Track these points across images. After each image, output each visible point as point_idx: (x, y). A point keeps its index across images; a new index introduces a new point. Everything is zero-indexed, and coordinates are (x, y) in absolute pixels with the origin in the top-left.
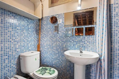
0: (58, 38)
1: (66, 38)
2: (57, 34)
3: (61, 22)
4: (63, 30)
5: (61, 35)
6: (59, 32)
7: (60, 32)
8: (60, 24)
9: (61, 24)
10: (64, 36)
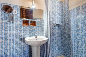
0: (14, 27)
1: (22, 28)
2: (12, 23)
3: (17, 13)
4: (19, 21)
5: (17, 25)
6: (14, 22)
7: (16, 22)
8: (15, 14)
9: (17, 15)
10: (21, 26)
